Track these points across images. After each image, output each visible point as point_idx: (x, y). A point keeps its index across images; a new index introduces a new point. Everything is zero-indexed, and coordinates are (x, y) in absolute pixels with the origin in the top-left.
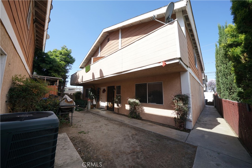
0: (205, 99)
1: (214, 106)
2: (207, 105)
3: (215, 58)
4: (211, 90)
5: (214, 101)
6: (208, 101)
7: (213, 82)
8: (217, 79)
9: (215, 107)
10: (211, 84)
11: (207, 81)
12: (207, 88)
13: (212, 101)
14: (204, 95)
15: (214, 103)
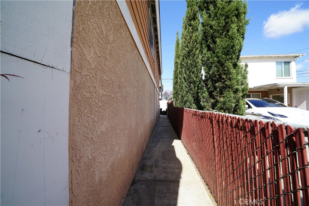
0: (160, 108)
1: (166, 115)
2: (161, 114)
3: (175, 50)
4: (165, 99)
5: (168, 109)
6: (162, 110)
7: (167, 92)
8: (174, 80)
9: (168, 117)
10: (166, 93)
11: (163, 91)
12: (163, 98)
13: (165, 110)
14: (159, 103)
15: (167, 112)
